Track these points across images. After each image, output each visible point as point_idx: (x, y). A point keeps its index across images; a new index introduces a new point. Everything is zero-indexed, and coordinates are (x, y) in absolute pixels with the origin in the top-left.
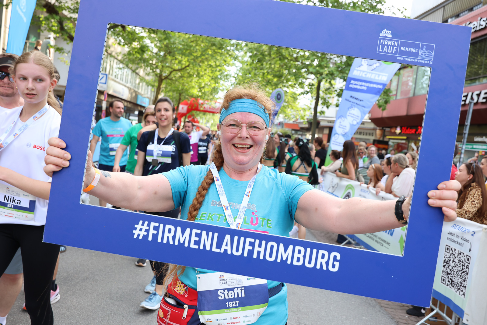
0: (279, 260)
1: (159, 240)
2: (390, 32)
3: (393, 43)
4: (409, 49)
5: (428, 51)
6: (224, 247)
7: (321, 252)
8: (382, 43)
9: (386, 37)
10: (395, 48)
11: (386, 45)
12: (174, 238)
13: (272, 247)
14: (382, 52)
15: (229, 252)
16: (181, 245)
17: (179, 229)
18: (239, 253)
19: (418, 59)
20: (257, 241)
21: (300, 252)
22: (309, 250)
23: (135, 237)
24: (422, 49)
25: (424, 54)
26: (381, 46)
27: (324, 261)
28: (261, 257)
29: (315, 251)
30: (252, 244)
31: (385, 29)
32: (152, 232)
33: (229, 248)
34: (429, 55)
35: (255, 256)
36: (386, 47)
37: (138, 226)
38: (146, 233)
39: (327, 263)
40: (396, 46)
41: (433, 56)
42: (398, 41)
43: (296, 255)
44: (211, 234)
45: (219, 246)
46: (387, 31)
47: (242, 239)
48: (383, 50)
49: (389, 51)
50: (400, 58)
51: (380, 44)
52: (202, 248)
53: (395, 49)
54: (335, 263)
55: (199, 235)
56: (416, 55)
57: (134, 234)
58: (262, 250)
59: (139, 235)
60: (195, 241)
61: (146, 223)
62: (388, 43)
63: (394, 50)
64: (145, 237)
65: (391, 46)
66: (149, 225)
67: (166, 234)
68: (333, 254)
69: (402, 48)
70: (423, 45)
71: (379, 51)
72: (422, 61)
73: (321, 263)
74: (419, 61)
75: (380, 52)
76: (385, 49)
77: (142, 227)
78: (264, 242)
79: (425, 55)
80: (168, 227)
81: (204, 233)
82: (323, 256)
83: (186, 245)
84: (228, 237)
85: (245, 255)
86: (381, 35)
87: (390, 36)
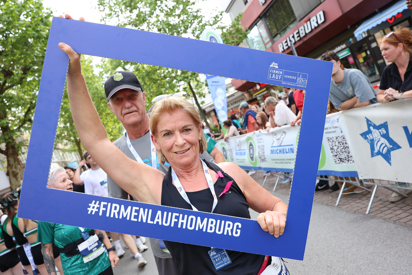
0: (197, 229)
1: (108, 215)
4: (291, 77)
5: (304, 78)
6: (156, 220)
7: (227, 223)
9: (274, 68)
11: (274, 73)
12: (119, 213)
13: (192, 219)
14: (272, 78)
15: (160, 224)
16: (124, 219)
17: (123, 206)
18: (168, 224)
19: (296, 84)
20: (181, 215)
21: (212, 223)
22: (219, 221)
23: (89, 213)
24: (299, 77)
25: (300, 80)
27: (230, 229)
28: (184, 227)
29: (223, 222)
30: (177, 217)
31: (274, 62)
32: (102, 209)
33: (160, 221)
34: (304, 81)
35: (179, 226)
36: (274, 75)
37: (92, 205)
38: (97, 210)
39: (232, 231)
40: (281, 74)
41: (307, 82)
42: (283, 71)
43: (210, 225)
44: (146, 210)
45: (153, 219)
46: (275, 64)
47: (170, 214)
49: (276, 78)
50: (284, 83)
51: (270, 73)
52: (140, 220)
54: (238, 230)
55: (137, 211)
56: (295, 81)
57: (89, 210)
58: (185, 221)
59: (92, 211)
60: (135, 215)
61: (98, 202)
62: (275, 72)
63: (280, 77)
64: (97, 213)
65: (278, 74)
66: (100, 204)
67: (113, 211)
68: (236, 224)
69: (285, 76)
70: (300, 74)
71: (269, 78)
72: (299, 86)
73: (228, 230)
75: (270, 78)
76: (274, 77)
77: (94, 205)
78: (186, 216)
79: (302, 81)
80: (114, 205)
81: (142, 210)
82: (229, 226)
83: (128, 218)
84: (159, 213)
85: (172, 225)
86: (271, 66)
87: (277, 67)
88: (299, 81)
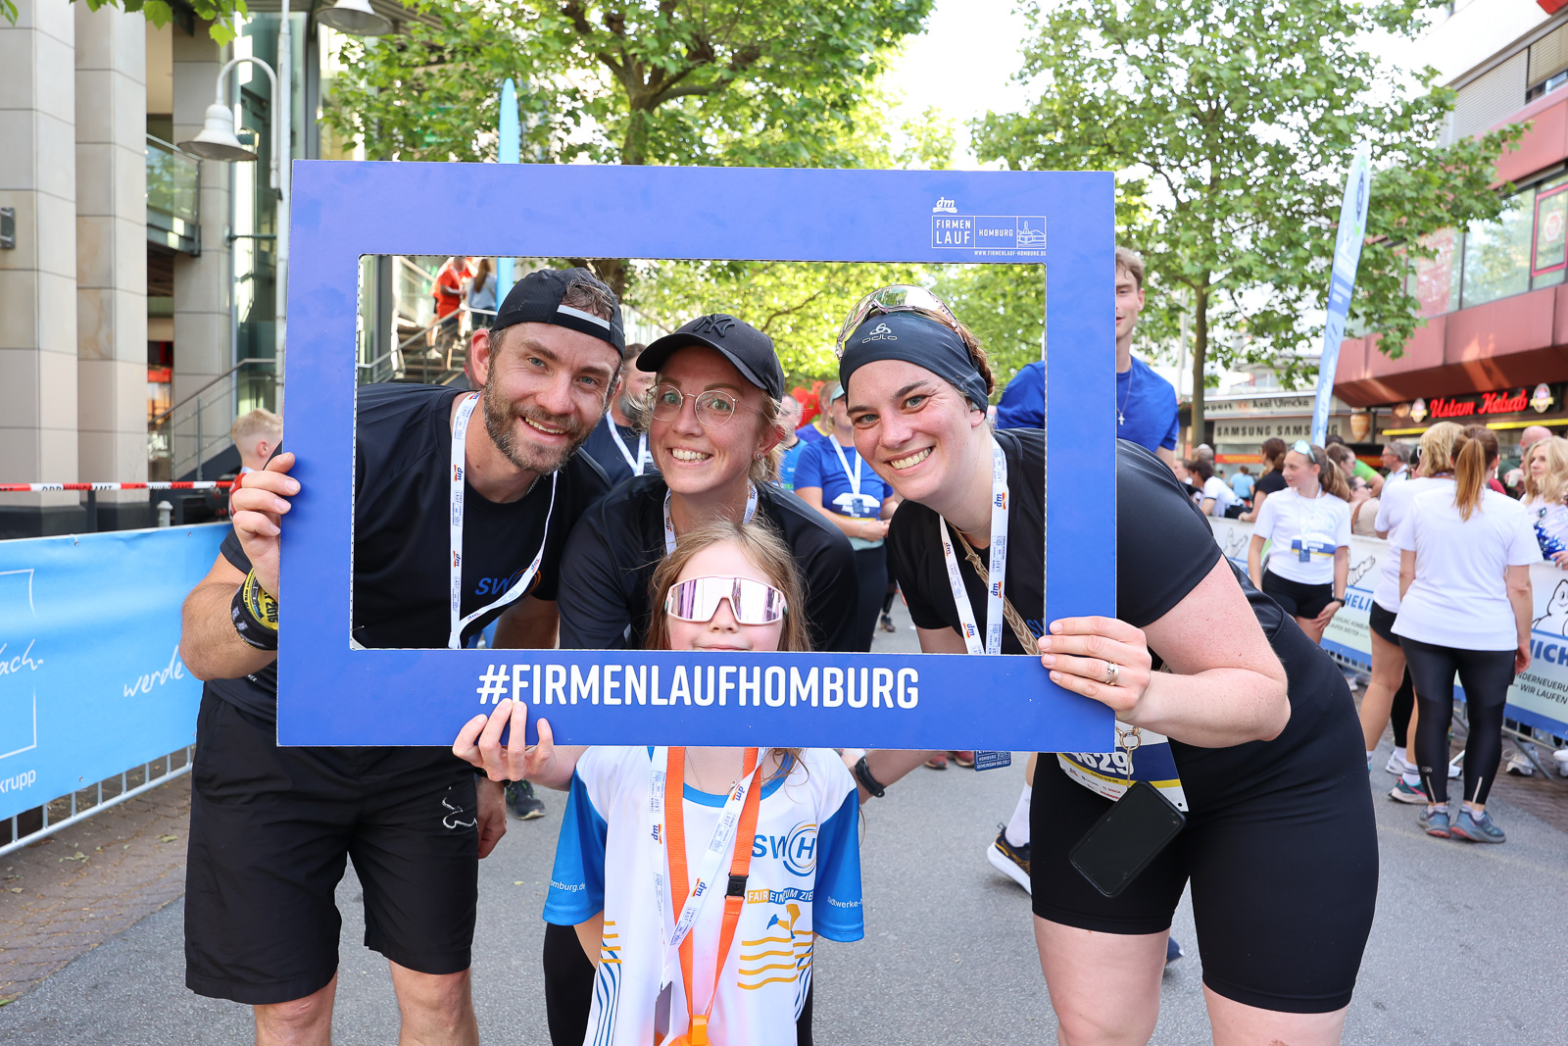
0: (793, 703)
1: (536, 700)
2: (953, 201)
3: (961, 224)
4: (996, 233)
5: (1035, 231)
6: (675, 693)
7: (877, 672)
8: (940, 226)
9: (946, 213)
10: (966, 233)
11: (948, 229)
12: (567, 690)
13: (775, 676)
14: (943, 245)
15: (688, 702)
16: (585, 702)
17: (575, 669)
18: (710, 700)
19: (1016, 250)
20: (743, 670)
21: (833, 679)
22: (851, 671)
23: (483, 701)
24: (1022, 228)
25: (1026, 237)
26: (938, 233)
27: (886, 689)
28: (756, 702)
29: (864, 672)
30: (733, 678)
31: (943, 197)
32: (518, 684)
33: (685, 693)
34: (1037, 239)
35: (743, 702)
36: (948, 233)
37: (487, 678)
38: (505, 690)
39: (894, 693)
40: (968, 229)
41: (1045, 240)
42: (971, 219)
43: (828, 686)
44: (643, 669)
45: (664, 692)
46: (946, 201)
47: (711, 670)
48: (943, 241)
49: (956, 242)
50: (980, 253)
51: (935, 229)
52: (628, 701)
53: (968, 235)
54: (910, 690)
55: (618, 677)
56: (1010, 242)
57: (480, 694)
58: (755, 686)
59: (491, 696)
60: (613, 690)
61: (503, 668)
62: (951, 225)
63: (966, 238)
65: (958, 230)
66: (509, 672)
67: (550, 685)
68: (902, 673)
69: (981, 233)
70: (1022, 221)
71: (935, 245)
72: (1025, 254)
73: (881, 694)
74: (1018, 254)
75: (940, 245)
76: (948, 239)
77: (495, 678)
78: (757, 670)
79: (1030, 239)
80: (550, 669)
81: (630, 669)
82: (883, 681)
83: (595, 701)
84: (680, 671)
85: (723, 701)
86: (935, 210)
87: (954, 210)
88: (1023, 239)
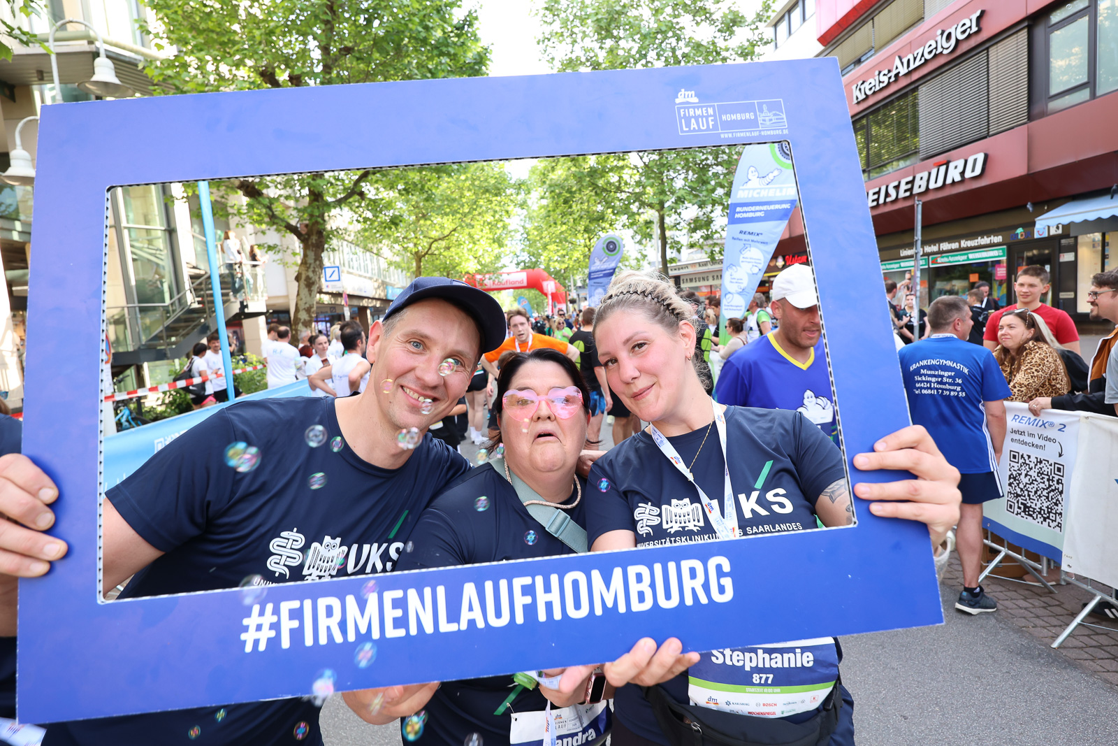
0: (599, 611)
1: (309, 642)
2: (693, 92)
3: (704, 112)
4: (739, 117)
5: (774, 112)
6: (465, 616)
7: (686, 565)
8: (684, 115)
9: (688, 103)
10: (710, 119)
11: (692, 117)
12: (343, 625)
13: (575, 584)
14: (690, 131)
15: (480, 624)
16: (364, 638)
17: (350, 600)
18: (504, 620)
19: (760, 131)
20: (539, 580)
21: (639, 578)
22: (658, 567)
23: (248, 649)
24: (761, 111)
25: (767, 119)
26: (683, 121)
27: (698, 583)
28: (558, 615)
29: (672, 566)
30: (528, 590)
31: (683, 90)
32: (288, 625)
33: (477, 615)
34: (777, 119)
35: (542, 617)
36: (693, 120)
37: (251, 622)
38: (272, 634)
39: (706, 587)
40: (711, 116)
41: (785, 120)
42: (713, 106)
43: (634, 588)
44: (427, 591)
45: (454, 616)
46: (687, 93)
47: (503, 584)
48: (690, 128)
49: (702, 128)
50: (726, 136)
51: (680, 119)
52: (413, 631)
53: (712, 120)
54: (723, 581)
55: (400, 603)
56: (753, 124)
57: (245, 642)
58: (554, 596)
59: (256, 642)
60: (395, 620)
61: (270, 607)
62: (695, 113)
63: (711, 123)
64: (274, 642)
65: (703, 117)
66: (276, 611)
67: (323, 622)
68: (713, 562)
69: (724, 118)
70: (760, 105)
71: (682, 131)
72: (769, 133)
73: (693, 590)
74: (762, 133)
75: (686, 132)
76: (694, 125)
77: (260, 620)
78: (554, 578)
79: (771, 120)
80: (322, 603)
81: (412, 594)
82: (693, 574)
83: (376, 634)
84: (469, 589)
85: (520, 619)
86: (678, 101)
87: (695, 100)
88: (764, 120)
